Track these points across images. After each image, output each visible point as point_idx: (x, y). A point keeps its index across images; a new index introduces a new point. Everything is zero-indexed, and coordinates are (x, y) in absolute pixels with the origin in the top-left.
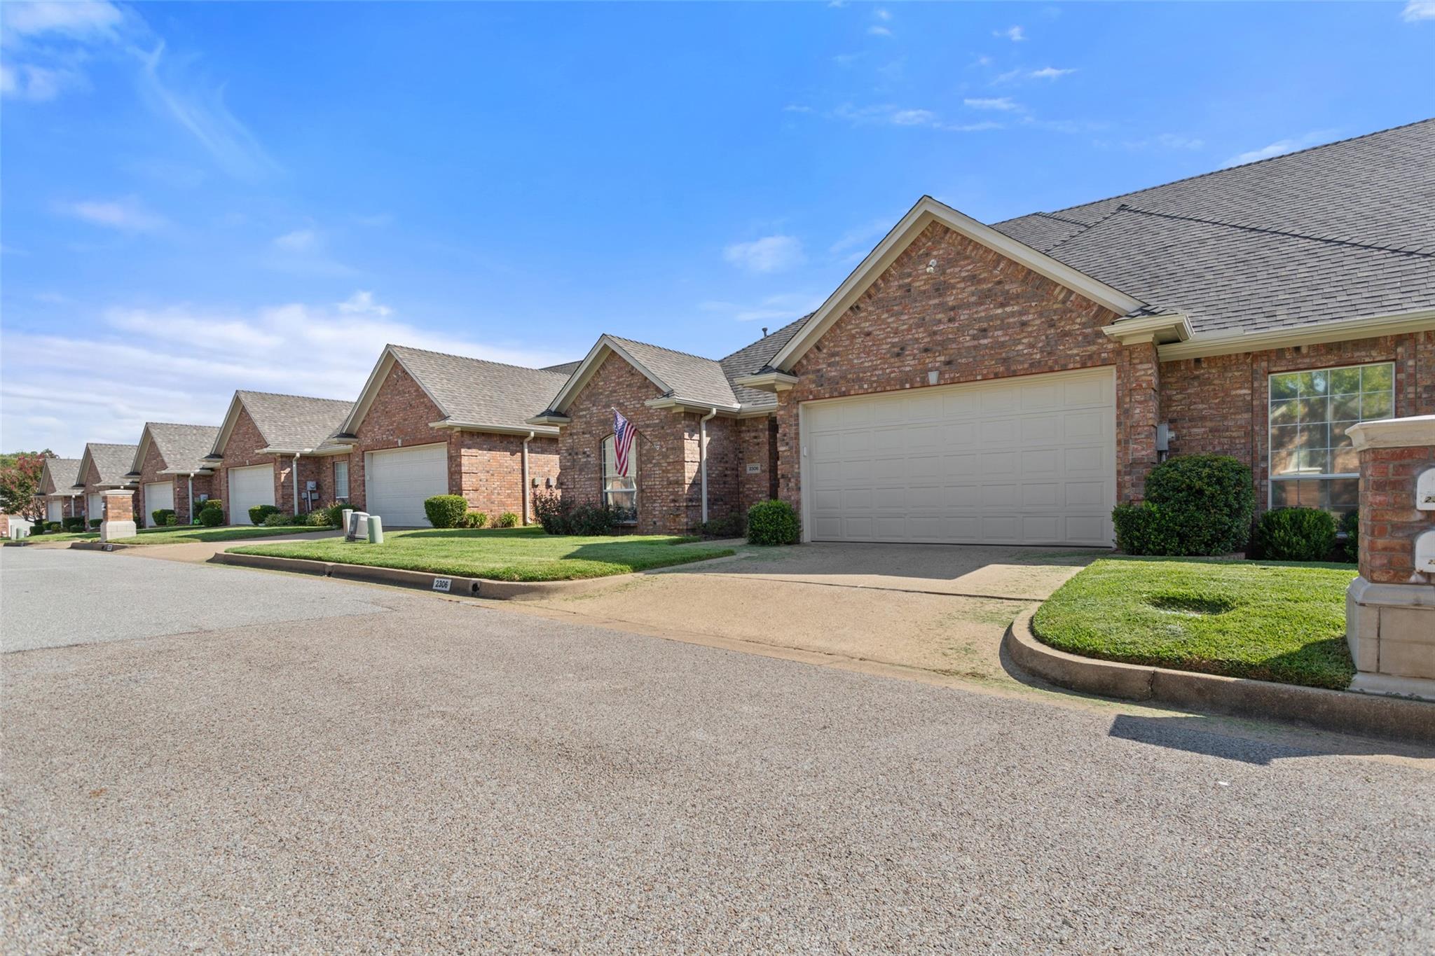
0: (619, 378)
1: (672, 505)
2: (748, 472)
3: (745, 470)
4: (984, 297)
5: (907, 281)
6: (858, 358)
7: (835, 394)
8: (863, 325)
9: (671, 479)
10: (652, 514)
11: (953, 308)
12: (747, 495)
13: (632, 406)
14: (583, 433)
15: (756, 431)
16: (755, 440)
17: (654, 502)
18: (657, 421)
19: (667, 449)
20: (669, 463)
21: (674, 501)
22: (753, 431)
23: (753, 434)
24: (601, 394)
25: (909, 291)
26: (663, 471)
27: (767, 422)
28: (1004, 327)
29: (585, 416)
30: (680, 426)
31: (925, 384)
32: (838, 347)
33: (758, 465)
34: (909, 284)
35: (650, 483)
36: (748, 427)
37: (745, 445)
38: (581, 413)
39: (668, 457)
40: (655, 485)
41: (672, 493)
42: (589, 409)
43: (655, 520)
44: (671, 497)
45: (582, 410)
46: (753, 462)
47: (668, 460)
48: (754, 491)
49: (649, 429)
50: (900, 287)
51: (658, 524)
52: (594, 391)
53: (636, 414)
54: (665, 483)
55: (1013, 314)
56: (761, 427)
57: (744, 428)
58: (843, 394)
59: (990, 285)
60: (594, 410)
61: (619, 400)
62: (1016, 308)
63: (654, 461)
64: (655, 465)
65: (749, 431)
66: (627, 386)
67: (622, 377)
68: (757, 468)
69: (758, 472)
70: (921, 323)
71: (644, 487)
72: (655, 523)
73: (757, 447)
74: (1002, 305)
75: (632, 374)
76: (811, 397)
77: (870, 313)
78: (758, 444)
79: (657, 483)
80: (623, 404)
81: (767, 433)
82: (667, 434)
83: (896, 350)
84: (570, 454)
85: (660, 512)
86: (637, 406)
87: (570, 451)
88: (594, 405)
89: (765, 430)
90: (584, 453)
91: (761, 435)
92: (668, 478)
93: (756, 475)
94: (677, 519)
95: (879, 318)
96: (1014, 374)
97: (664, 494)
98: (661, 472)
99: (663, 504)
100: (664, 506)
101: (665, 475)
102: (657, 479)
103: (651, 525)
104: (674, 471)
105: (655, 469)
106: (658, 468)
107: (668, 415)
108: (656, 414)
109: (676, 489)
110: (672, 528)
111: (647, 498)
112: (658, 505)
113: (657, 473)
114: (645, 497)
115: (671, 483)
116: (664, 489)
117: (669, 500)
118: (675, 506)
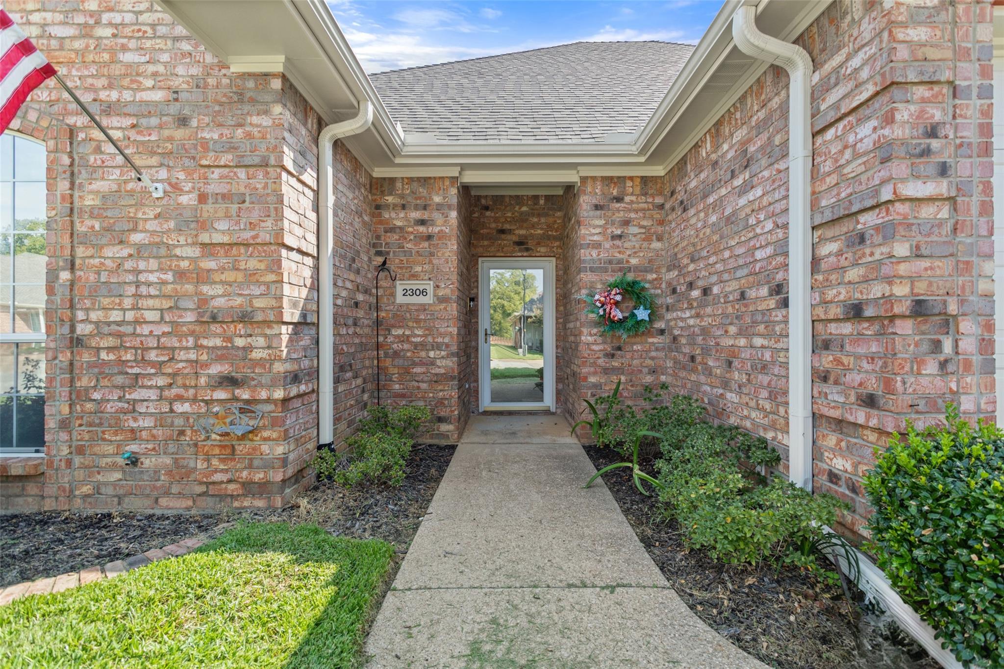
1: (221, 394)
2: (400, 299)
3: (393, 295)
9: (220, 302)
10: (118, 428)
12: (396, 354)
15: (425, 208)
16: (422, 229)
18: (158, 96)
19: (203, 198)
20: (208, 248)
21: (230, 381)
22: (416, 207)
23: (416, 215)
26: (181, 275)
27: (454, 191)
30: (266, 121)
33: (430, 287)
35: (116, 316)
36: (402, 197)
37: (394, 238)
39: (204, 225)
40: (137, 322)
41: (220, 355)
43: (134, 447)
44: (216, 369)
46: (414, 276)
47: (205, 238)
48: (416, 345)
51: (147, 462)
54: (190, 317)
56: (437, 199)
57: (390, 199)
63: (136, 238)
64: (140, 251)
65: (404, 207)
68: (423, 292)
69: (428, 299)
71: (82, 329)
72: (134, 461)
73: (426, 244)
78: (429, 237)
79: (150, 316)
81: (454, 214)
82: (205, 145)
85: (161, 420)
89: (450, 207)
91: (437, 216)
92: (204, 301)
93: (423, 308)
94: (242, 448)
97: (182, 355)
98: (169, 277)
99: (174, 391)
100: (180, 398)
101: (189, 288)
102: (151, 302)
103: (114, 467)
104: (229, 276)
105: (142, 265)
106: (153, 264)
107: (211, 81)
108: (151, 68)
109: (240, 342)
110: (218, 477)
111: (101, 370)
112: (153, 394)
113: (153, 278)
114: (90, 365)
115: (214, 319)
116: (181, 337)
117: (203, 381)
118: (236, 399)
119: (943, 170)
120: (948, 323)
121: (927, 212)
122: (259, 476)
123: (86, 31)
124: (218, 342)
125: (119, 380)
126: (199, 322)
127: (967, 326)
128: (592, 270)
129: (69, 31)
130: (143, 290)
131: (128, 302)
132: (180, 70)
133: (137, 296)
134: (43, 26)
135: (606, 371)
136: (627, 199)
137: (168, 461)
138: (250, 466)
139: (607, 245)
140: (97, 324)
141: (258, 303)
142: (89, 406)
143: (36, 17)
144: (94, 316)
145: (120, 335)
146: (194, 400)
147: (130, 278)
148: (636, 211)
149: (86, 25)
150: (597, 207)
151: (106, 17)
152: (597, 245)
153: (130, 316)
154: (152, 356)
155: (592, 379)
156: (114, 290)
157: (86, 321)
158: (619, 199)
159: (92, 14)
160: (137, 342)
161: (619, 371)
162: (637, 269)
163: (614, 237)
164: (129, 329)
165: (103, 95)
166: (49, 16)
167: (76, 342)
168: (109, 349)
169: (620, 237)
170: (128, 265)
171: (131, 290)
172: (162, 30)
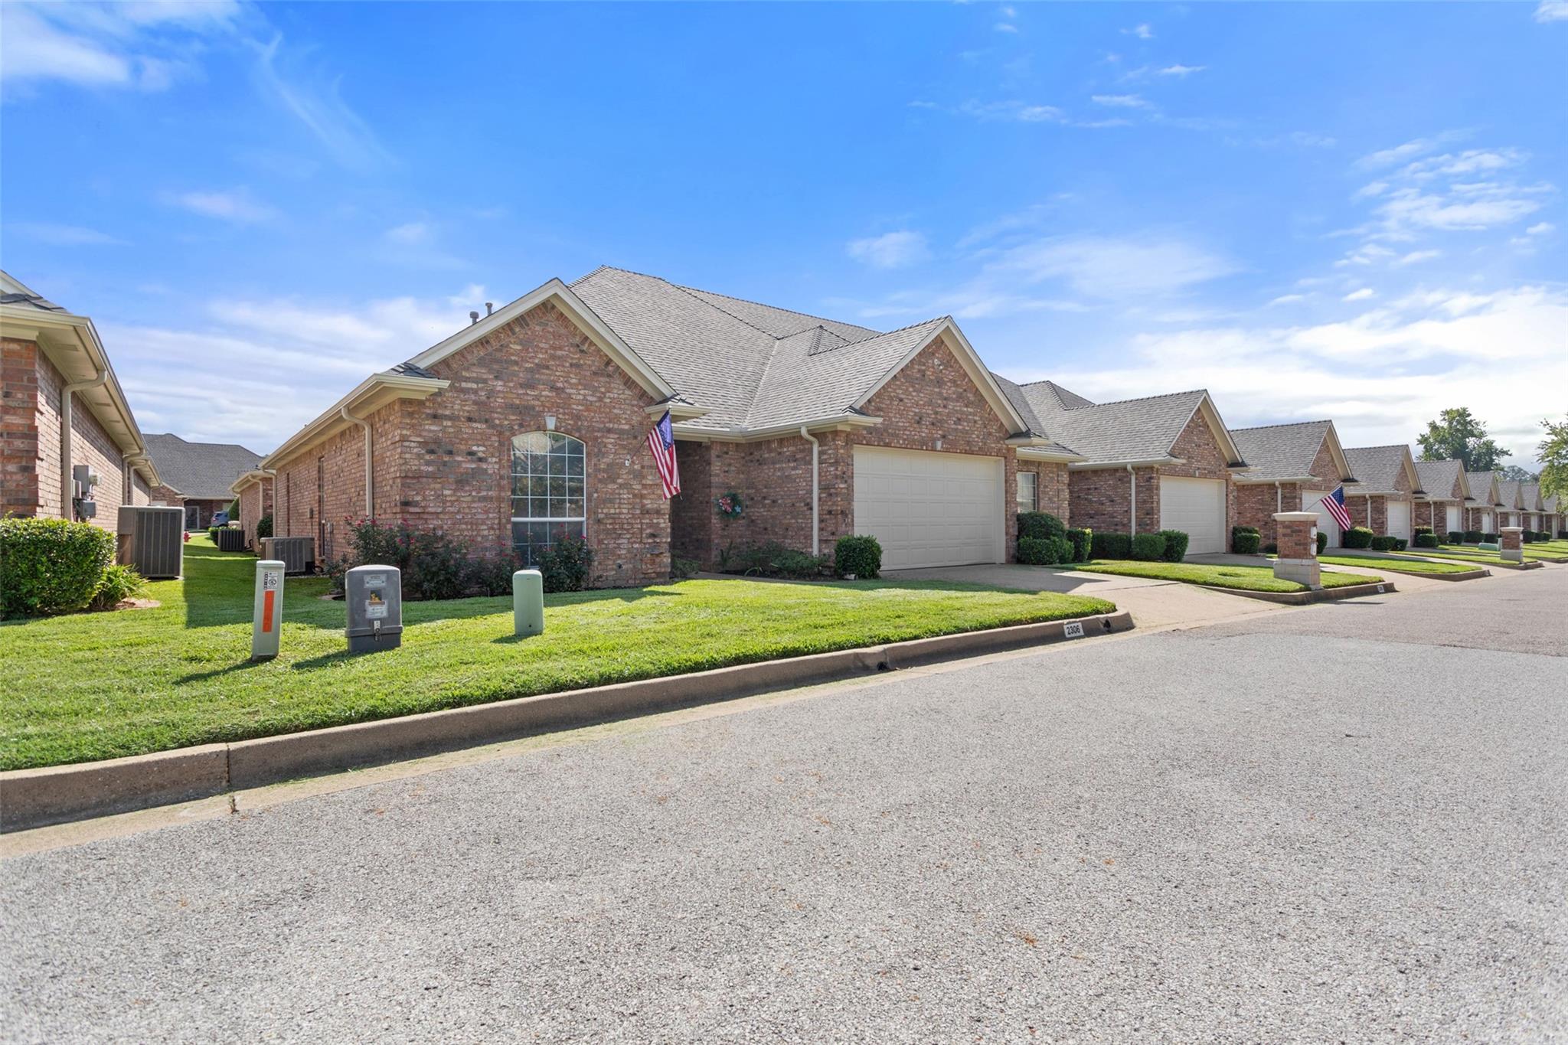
0: (555, 349)
1: (650, 541)
4: (960, 397)
5: (923, 368)
6: (896, 418)
7: (882, 444)
8: (898, 391)
9: (649, 506)
10: (614, 554)
11: (946, 399)
13: (581, 397)
14: (470, 419)
17: (619, 536)
18: (627, 427)
19: (643, 467)
20: (644, 486)
21: (653, 536)
24: (516, 363)
25: (924, 376)
26: (635, 496)
28: (969, 421)
29: (475, 392)
31: (934, 449)
32: (883, 403)
34: (924, 371)
35: (612, 511)
38: (464, 385)
39: (644, 477)
40: (620, 513)
41: (651, 525)
42: (485, 381)
43: (619, 562)
44: (648, 531)
45: (467, 380)
47: (644, 482)
49: (612, 436)
50: (919, 371)
51: (624, 567)
52: (498, 355)
53: (587, 410)
54: (638, 512)
55: (970, 414)
58: (887, 445)
59: (961, 390)
60: (499, 385)
61: (555, 381)
62: (972, 410)
63: (619, 481)
64: (621, 486)
66: (571, 365)
67: (560, 348)
70: (930, 403)
71: (601, 516)
72: (620, 567)
74: (967, 406)
75: (582, 351)
76: (864, 442)
77: (902, 383)
79: (625, 511)
80: (563, 389)
82: (643, 447)
83: (917, 418)
84: (432, 452)
85: (629, 551)
86: (590, 398)
87: (433, 447)
88: (497, 378)
90: (471, 453)
92: (643, 506)
94: (658, 560)
95: (907, 390)
96: (972, 453)
97: (636, 526)
98: (631, 496)
99: (633, 539)
100: (635, 542)
101: (638, 500)
102: (625, 506)
103: (613, 569)
104: (652, 496)
105: (621, 492)
106: (625, 491)
107: (645, 423)
108: (624, 416)
109: (655, 521)
110: (649, 571)
111: (607, 532)
112: (625, 541)
113: (625, 496)
114: (604, 530)
115: (648, 512)
116: (636, 519)
117: (644, 535)
118: (655, 542)
119: (846, 482)
120: (847, 516)
121: (843, 491)
122: (663, 570)
123: (600, 399)
124: (648, 521)
125: (614, 536)
126: (641, 513)
127: (850, 516)
128: (716, 487)
129: (594, 399)
130: (622, 501)
131: (616, 506)
132: (634, 418)
133: (620, 503)
134: (584, 395)
135: (722, 537)
136: (730, 453)
137: (631, 566)
138: (660, 567)
139: (722, 475)
140: (606, 514)
141: (662, 507)
142: (603, 546)
143: (582, 392)
144: (605, 511)
145: (614, 518)
146: (641, 542)
147: (617, 496)
148: (734, 459)
149: (600, 397)
150: (718, 456)
151: (608, 395)
152: (718, 475)
153: (617, 511)
154: (625, 526)
155: (716, 541)
156: (611, 501)
157: (602, 513)
158: (727, 453)
159: (602, 393)
160: (620, 521)
161: (727, 537)
162: (734, 487)
163: (725, 472)
164: (617, 516)
165: (607, 425)
166: (586, 392)
167: (599, 521)
168: (610, 524)
169: (727, 472)
170: (617, 491)
171: (618, 501)
172: (627, 402)
